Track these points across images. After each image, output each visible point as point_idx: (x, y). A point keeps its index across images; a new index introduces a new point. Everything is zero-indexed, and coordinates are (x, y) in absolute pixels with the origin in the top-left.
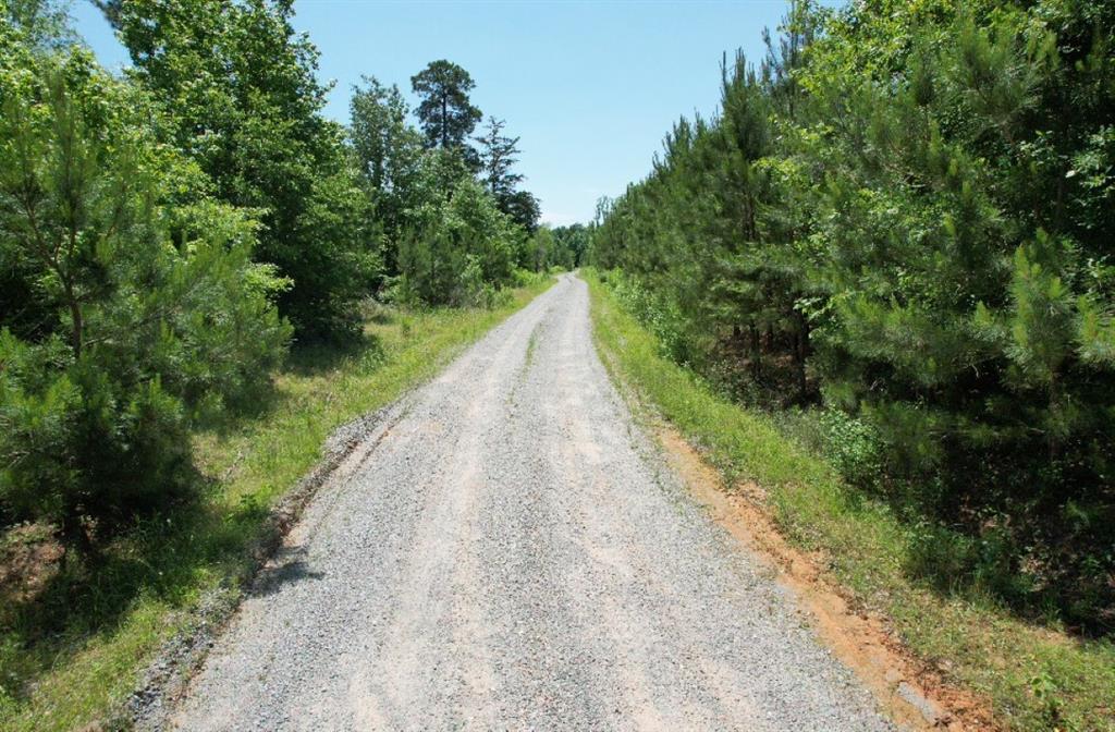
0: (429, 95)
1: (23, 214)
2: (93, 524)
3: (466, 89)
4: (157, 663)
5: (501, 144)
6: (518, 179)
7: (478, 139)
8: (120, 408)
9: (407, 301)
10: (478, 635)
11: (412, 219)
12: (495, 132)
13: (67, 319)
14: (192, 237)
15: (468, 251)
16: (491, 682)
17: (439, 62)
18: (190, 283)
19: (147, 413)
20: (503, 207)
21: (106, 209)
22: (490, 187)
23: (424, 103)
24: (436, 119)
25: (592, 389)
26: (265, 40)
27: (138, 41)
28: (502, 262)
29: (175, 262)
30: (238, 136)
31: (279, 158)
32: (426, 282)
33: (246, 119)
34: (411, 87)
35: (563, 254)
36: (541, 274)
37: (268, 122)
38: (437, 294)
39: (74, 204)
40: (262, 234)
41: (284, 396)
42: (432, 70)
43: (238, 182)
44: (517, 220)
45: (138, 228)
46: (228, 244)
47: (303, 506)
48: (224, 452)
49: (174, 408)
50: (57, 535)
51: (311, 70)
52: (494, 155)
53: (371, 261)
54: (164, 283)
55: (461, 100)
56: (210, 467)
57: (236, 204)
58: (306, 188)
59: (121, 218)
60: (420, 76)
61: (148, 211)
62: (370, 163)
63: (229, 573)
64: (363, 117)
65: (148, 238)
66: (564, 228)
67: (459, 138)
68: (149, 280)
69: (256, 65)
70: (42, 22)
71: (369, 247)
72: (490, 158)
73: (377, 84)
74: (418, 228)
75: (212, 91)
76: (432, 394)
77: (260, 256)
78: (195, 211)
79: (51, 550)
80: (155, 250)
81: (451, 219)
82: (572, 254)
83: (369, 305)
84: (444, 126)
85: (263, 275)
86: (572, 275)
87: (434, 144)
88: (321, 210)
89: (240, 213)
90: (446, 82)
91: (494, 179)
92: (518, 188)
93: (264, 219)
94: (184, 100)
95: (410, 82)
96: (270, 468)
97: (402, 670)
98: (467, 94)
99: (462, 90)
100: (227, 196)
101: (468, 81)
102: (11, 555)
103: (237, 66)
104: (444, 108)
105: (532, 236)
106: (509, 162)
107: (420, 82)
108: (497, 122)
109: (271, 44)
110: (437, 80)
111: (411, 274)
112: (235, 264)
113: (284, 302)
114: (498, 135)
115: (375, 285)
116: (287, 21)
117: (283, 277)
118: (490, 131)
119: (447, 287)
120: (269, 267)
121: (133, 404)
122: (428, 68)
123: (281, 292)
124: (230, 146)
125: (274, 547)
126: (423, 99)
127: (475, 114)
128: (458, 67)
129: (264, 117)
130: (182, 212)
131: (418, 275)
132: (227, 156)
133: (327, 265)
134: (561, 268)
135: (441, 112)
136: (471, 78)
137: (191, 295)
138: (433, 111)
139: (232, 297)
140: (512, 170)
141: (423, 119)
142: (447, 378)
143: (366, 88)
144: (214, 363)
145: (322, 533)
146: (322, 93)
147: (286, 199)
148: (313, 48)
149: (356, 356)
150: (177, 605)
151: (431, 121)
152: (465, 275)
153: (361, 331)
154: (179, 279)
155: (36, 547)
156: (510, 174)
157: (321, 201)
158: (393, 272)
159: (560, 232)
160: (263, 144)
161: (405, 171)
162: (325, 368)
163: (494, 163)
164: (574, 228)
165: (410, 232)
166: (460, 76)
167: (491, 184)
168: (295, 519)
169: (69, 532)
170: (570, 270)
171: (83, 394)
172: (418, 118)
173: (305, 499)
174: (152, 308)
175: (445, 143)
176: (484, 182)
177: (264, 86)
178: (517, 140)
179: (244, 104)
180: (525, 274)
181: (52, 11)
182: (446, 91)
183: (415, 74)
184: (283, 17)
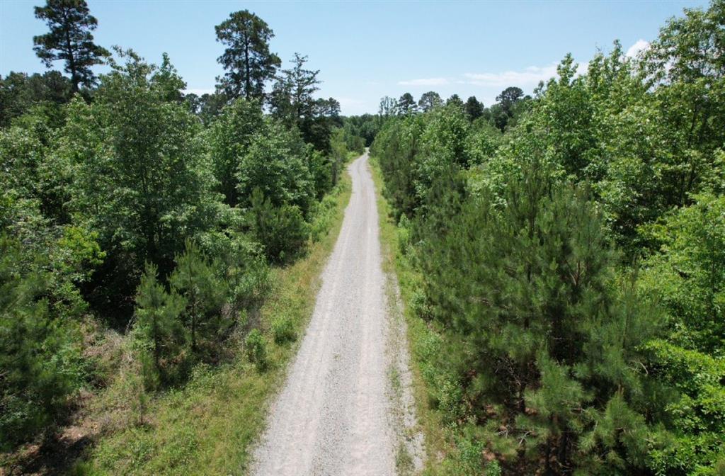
0: (232, 43)
3: (266, 38)
5: (305, 76)
12: (300, 65)
17: (240, 12)
23: (228, 52)
24: (239, 65)
34: (215, 36)
42: (234, 20)
52: (299, 85)
55: (261, 47)
60: (224, 26)
67: (260, 84)
84: (248, 71)
90: (247, 32)
91: (299, 105)
95: (214, 31)
98: (267, 42)
99: (262, 39)
101: (267, 31)
104: (247, 55)
106: (311, 91)
107: (224, 31)
108: (300, 57)
110: (239, 29)
114: (302, 68)
118: (295, 65)
122: (230, 18)
126: (228, 47)
127: (276, 60)
128: (257, 18)
135: (244, 58)
136: (270, 27)
138: (237, 57)
140: (314, 97)
141: (227, 66)
151: (235, 67)
156: (312, 100)
163: (300, 91)
166: (259, 26)
172: (222, 65)
175: (248, 87)
178: (317, 72)
182: (248, 39)
183: (219, 24)
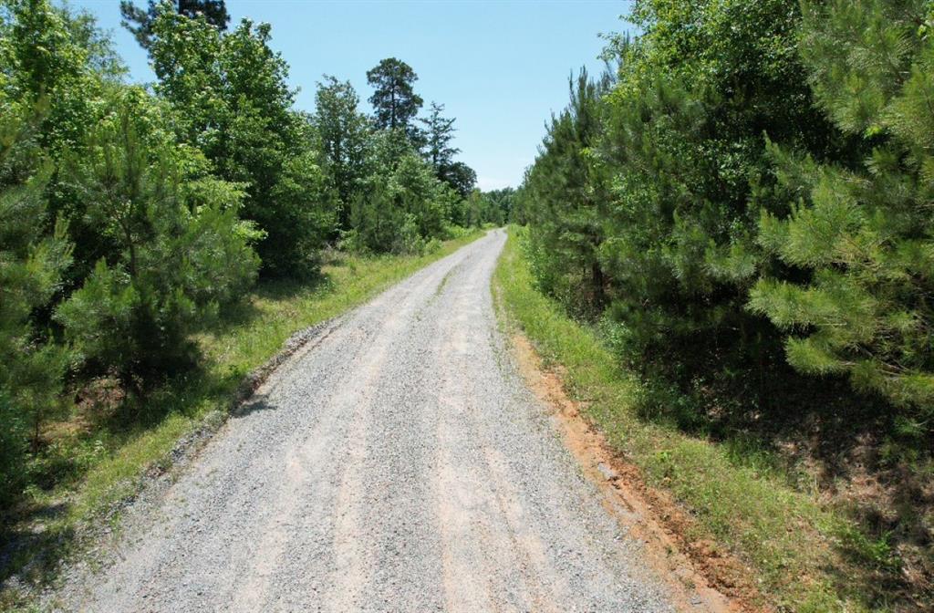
0: (381, 86)
1: (105, 191)
2: (141, 380)
3: (410, 81)
4: (183, 440)
5: (441, 124)
6: (454, 152)
7: (421, 119)
8: (160, 305)
9: (358, 248)
10: (362, 435)
11: (361, 187)
12: (437, 114)
13: (126, 255)
14: (200, 204)
15: (409, 211)
16: (364, 453)
17: (389, 60)
18: (200, 232)
19: (175, 309)
20: (441, 176)
21: (151, 188)
22: (431, 159)
23: (377, 93)
24: (386, 105)
25: (478, 311)
26: (250, 59)
27: (163, 67)
28: (436, 220)
29: (191, 219)
30: (231, 131)
31: (260, 145)
32: (372, 235)
33: (235, 117)
34: (366, 80)
35: (495, 213)
36: (472, 228)
37: (251, 119)
38: (381, 244)
39: (135, 185)
40: (246, 199)
41: (261, 312)
42: (383, 67)
43: (230, 163)
44: (453, 186)
45: (169, 199)
46: (222, 208)
47: (268, 374)
48: (219, 346)
49: (191, 307)
50: (121, 385)
51: (284, 79)
52: (435, 133)
53: (327, 219)
54: (184, 232)
55: (406, 90)
56: (210, 354)
57: (229, 179)
58: (278, 166)
59: (159, 193)
60: (374, 71)
61: (175, 188)
62: (332, 142)
63: (221, 403)
64: (326, 107)
65: (175, 205)
66: (497, 191)
67: (405, 121)
68: (175, 231)
69: (243, 77)
70: (92, 46)
71: (327, 208)
72: (432, 135)
73: (336, 81)
74: (366, 193)
75: (212, 100)
76: (363, 312)
77: (244, 215)
78: (201, 185)
79: (118, 393)
80: (178, 212)
81: (395, 186)
82: (502, 212)
83: (329, 253)
84: (393, 111)
85: (246, 229)
86: (500, 230)
87: (385, 125)
88: (290, 183)
89: (232, 185)
90: (394, 77)
91: (435, 153)
92: (454, 159)
93: (248, 190)
94: (193, 106)
95: (366, 76)
96: (248, 352)
97: (316, 449)
98: (411, 85)
99: (407, 82)
100: (222, 173)
101: (412, 74)
102: (96, 394)
103: (230, 78)
104: (393, 97)
105: (465, 199)
107: (374, 75)
108: (437, 105)
109: (254, 61)
110: (387, 74)
111: (361, 229)
112: (227, 222)
113: (260, 247)
114: (438, 116)
115: (333, 237)
116: (266, 44)
117: (260, 230)
118: (431, 113)
119: (388, 240)
120: (249, 223)
121: (167, 302)
122: (380, 65)
123: (259, 240)
124: (224, 137)
125: (249, 394)
126: (377, 89)
127: (418, 101)
128: (403, 64)
129: (248, 116)
130: (193, 186)
131: (366, 230)
132: (222, 143)
133: (294, 222)
134: (493, 224)
135: (390, 100)
136: (414, 71)
137: (200, 240)
138: (384, 98)
139: (226, 242)
140: (450, 145)
141: (376, 105)
142: (375, 303)
143: (327, 84)
144: (214, 281)
145: (278, 388)
146: (291, 96)
147: (263, 175)
148: (285, 63)
149: (312, 287)
150: (192, 418)
151: (383, 107)
152: (404, 229)
153: (318, 270)
154: (193, 230)
155: (109, 390)
156: (449, 147)
157: (289, 176)
158: (347, 227)
159: (493, 195)
160: (248, 135)
161: (358, 148)
162: (290, 295)
163: (436, 138)
164: (506, 192)
165: (360, 197)
166: (405, 70)
167: (432, 156)
168: (263, 381)
169: (127, 383)
170: (501, 226)
171: (141, 295)
172: (372, 105)
173: (269, 371)
174: (177, 248)
175: (393, 125)
176: (427, 155)
177: (248, 91)
178: (453, 120)
179: (234, 106)
180: (456, 230)
181: (99, 39)
182: (395, 82)
183: (370, 70)
184: (263, 42)
